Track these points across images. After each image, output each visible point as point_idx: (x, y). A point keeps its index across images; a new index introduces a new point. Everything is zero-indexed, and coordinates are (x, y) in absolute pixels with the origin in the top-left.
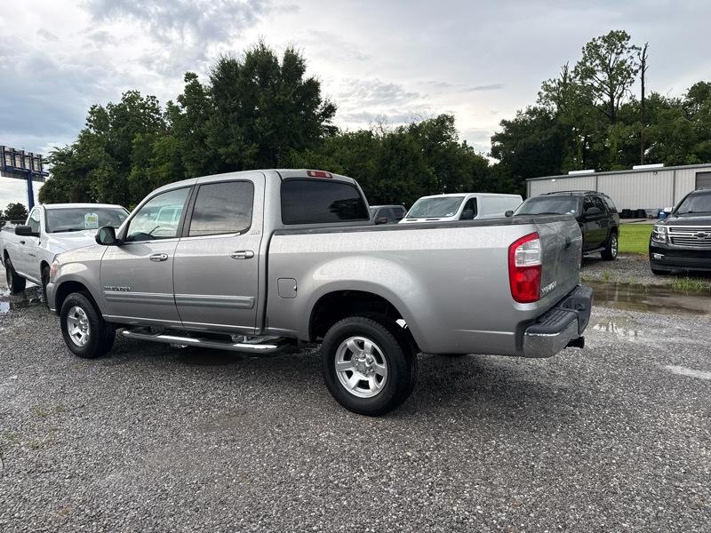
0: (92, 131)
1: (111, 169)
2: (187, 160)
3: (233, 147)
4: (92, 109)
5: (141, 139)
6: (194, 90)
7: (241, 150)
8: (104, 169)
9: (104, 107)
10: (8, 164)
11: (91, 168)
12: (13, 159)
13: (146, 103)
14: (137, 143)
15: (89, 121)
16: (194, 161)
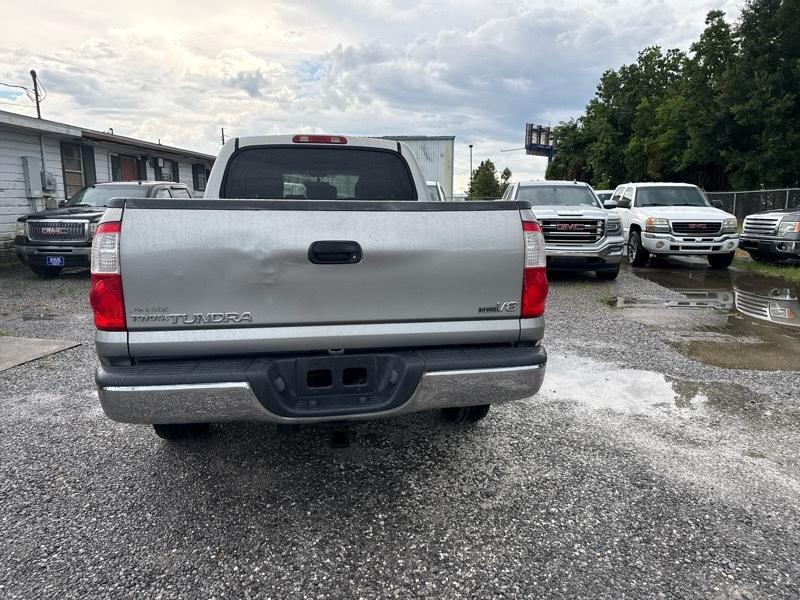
0: (601, 100)
1: (609, 141)
2: (692, 125)
3: (754, 103)
4: (604, 75)
5: (647, 104)
6: (717, 32)
7: (765, 105)
8: (602, 142)
9: (616, 71)
10: (534, 142)
11: (591, 142)
12: (539, 137)
13: (665, 59)
14: (641, 110)
15: (600, 89)
16: (700, 125)
